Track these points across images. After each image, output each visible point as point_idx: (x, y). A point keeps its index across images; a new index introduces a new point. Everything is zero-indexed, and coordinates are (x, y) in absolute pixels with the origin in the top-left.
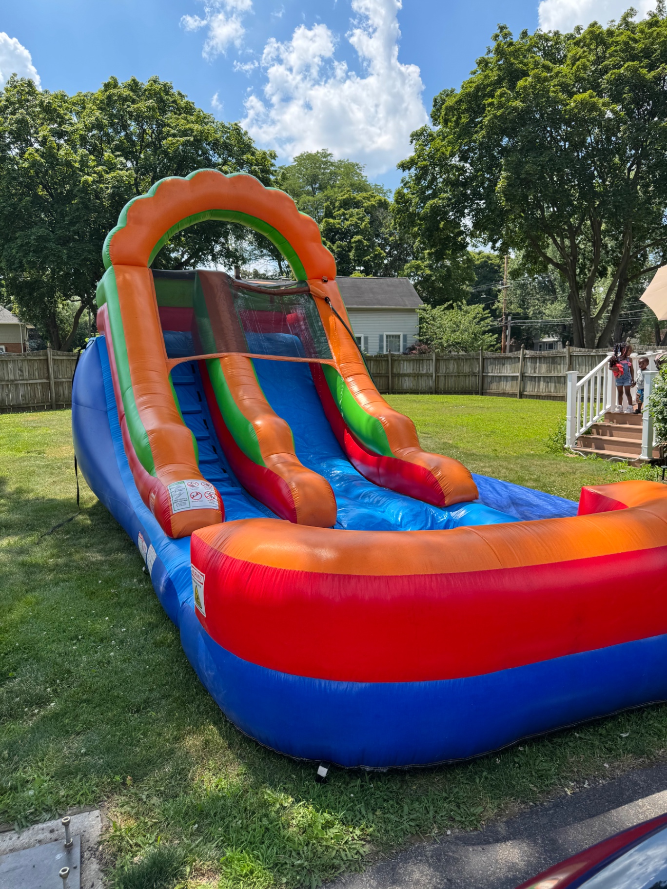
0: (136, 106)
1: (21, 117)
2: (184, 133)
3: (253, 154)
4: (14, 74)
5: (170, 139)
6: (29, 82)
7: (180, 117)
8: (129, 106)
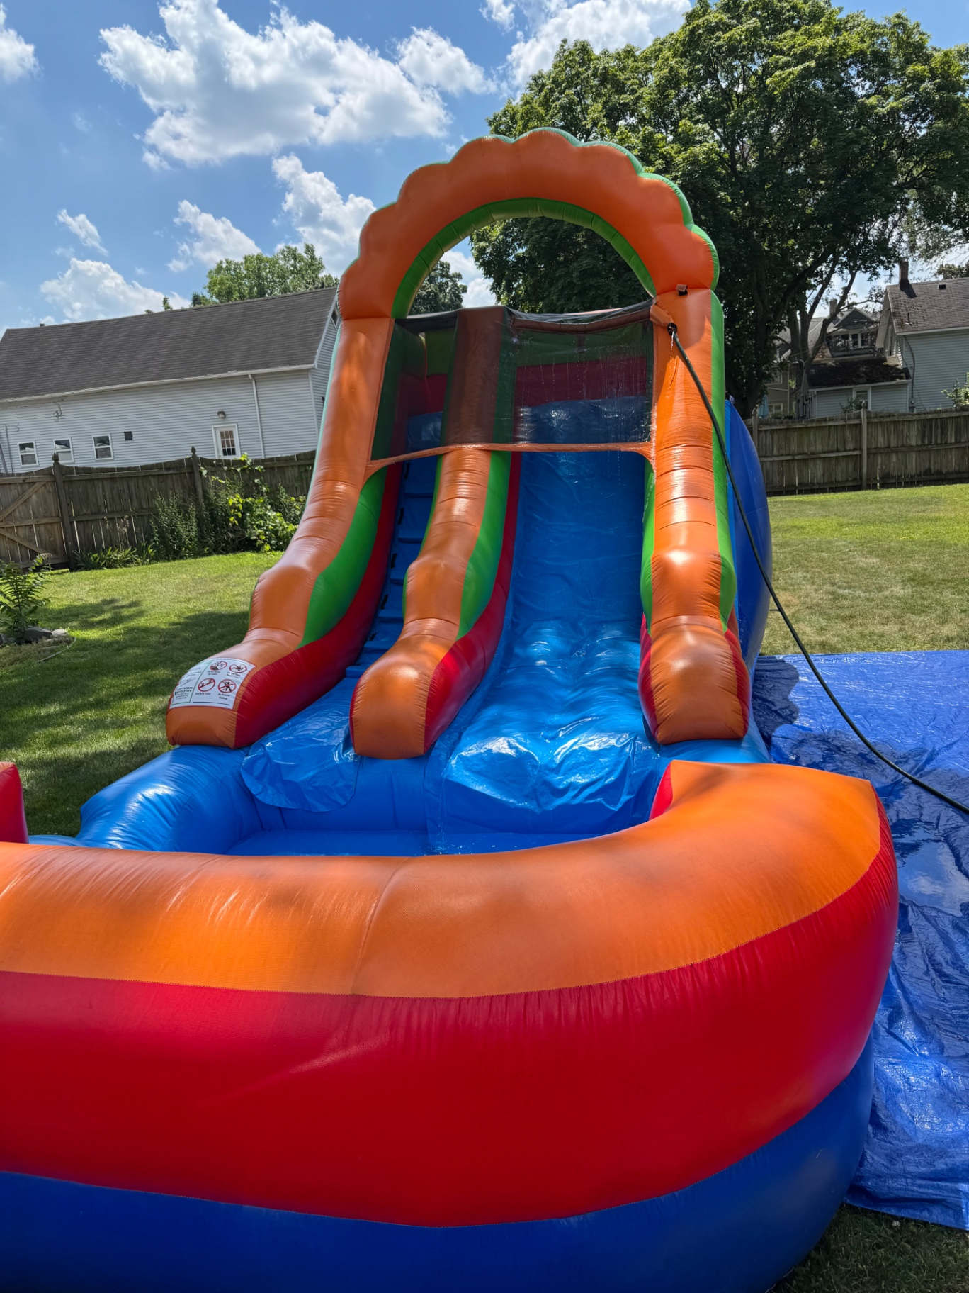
0: (727, 35)
1: (567, 100)
2: (805, 56)
3: (928, 59)
4: (563, 41)
5: (778, 73)
6: (583, 46)
7: (799, 33)
8: (718, 38)
